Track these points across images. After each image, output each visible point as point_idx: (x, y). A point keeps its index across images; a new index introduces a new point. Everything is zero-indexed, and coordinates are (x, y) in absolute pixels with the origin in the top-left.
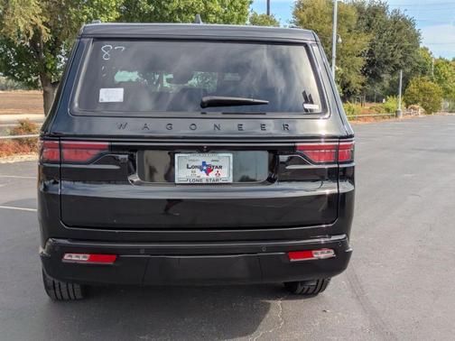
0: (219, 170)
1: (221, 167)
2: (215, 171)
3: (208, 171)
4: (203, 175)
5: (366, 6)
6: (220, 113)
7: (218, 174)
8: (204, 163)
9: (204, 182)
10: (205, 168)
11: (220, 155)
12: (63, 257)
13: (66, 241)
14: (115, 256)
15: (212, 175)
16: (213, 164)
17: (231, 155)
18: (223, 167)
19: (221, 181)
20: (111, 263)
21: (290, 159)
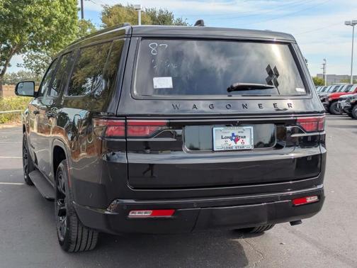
0: (244, 139)
1: (245, 137)
2: (241, 140)
3: (236, 141)
4: (232, 143)
5: (157, 15)
6: (240, 96)
7: (243, 143)
8: (233, 134)
9: (234, 148)
10: (234, 138)
11: (244, 128)
12: (128, 214)
13: (132, 201)
14: (174, 211)
15: (239, 143)
16: (239, 135)
17: (252, 128)
18: (247, 137)
19: (245, 148)
20: (170, 216)
21: (293, 129)
